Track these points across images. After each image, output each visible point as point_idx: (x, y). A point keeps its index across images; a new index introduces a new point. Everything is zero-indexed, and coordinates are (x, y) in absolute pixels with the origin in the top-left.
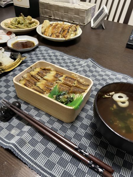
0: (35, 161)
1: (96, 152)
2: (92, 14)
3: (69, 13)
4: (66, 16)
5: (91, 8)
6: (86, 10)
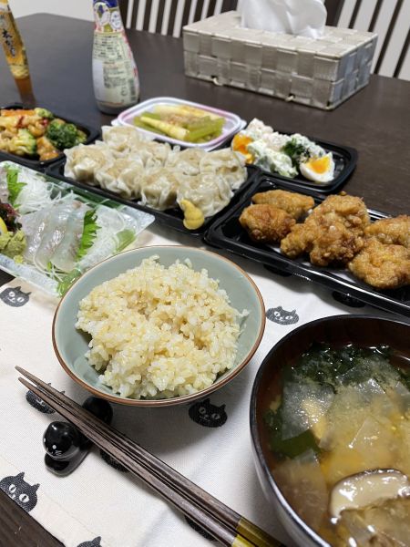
2: (359, 67)
3: (278, 66)
4: (269, 76)
5: (356, 50)
6: (336, 58)
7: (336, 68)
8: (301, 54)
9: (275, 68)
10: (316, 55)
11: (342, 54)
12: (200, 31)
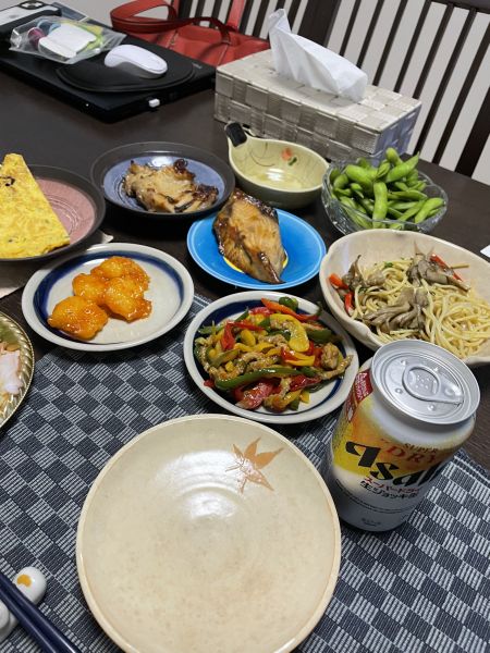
2: (399, 137)
3: (316, 128)
4: (305, 137)
5: (397, 122)
6: (377, 132)
7: (376, 140)
8: (341, 120)
9: (312, 130)
10: (356, 125)
11: (383, 127)
12: (235, 76)
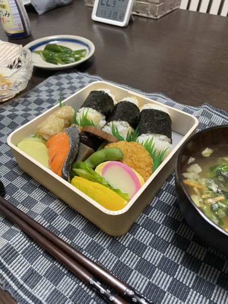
0: (30, 290)
1: (151, 280)
